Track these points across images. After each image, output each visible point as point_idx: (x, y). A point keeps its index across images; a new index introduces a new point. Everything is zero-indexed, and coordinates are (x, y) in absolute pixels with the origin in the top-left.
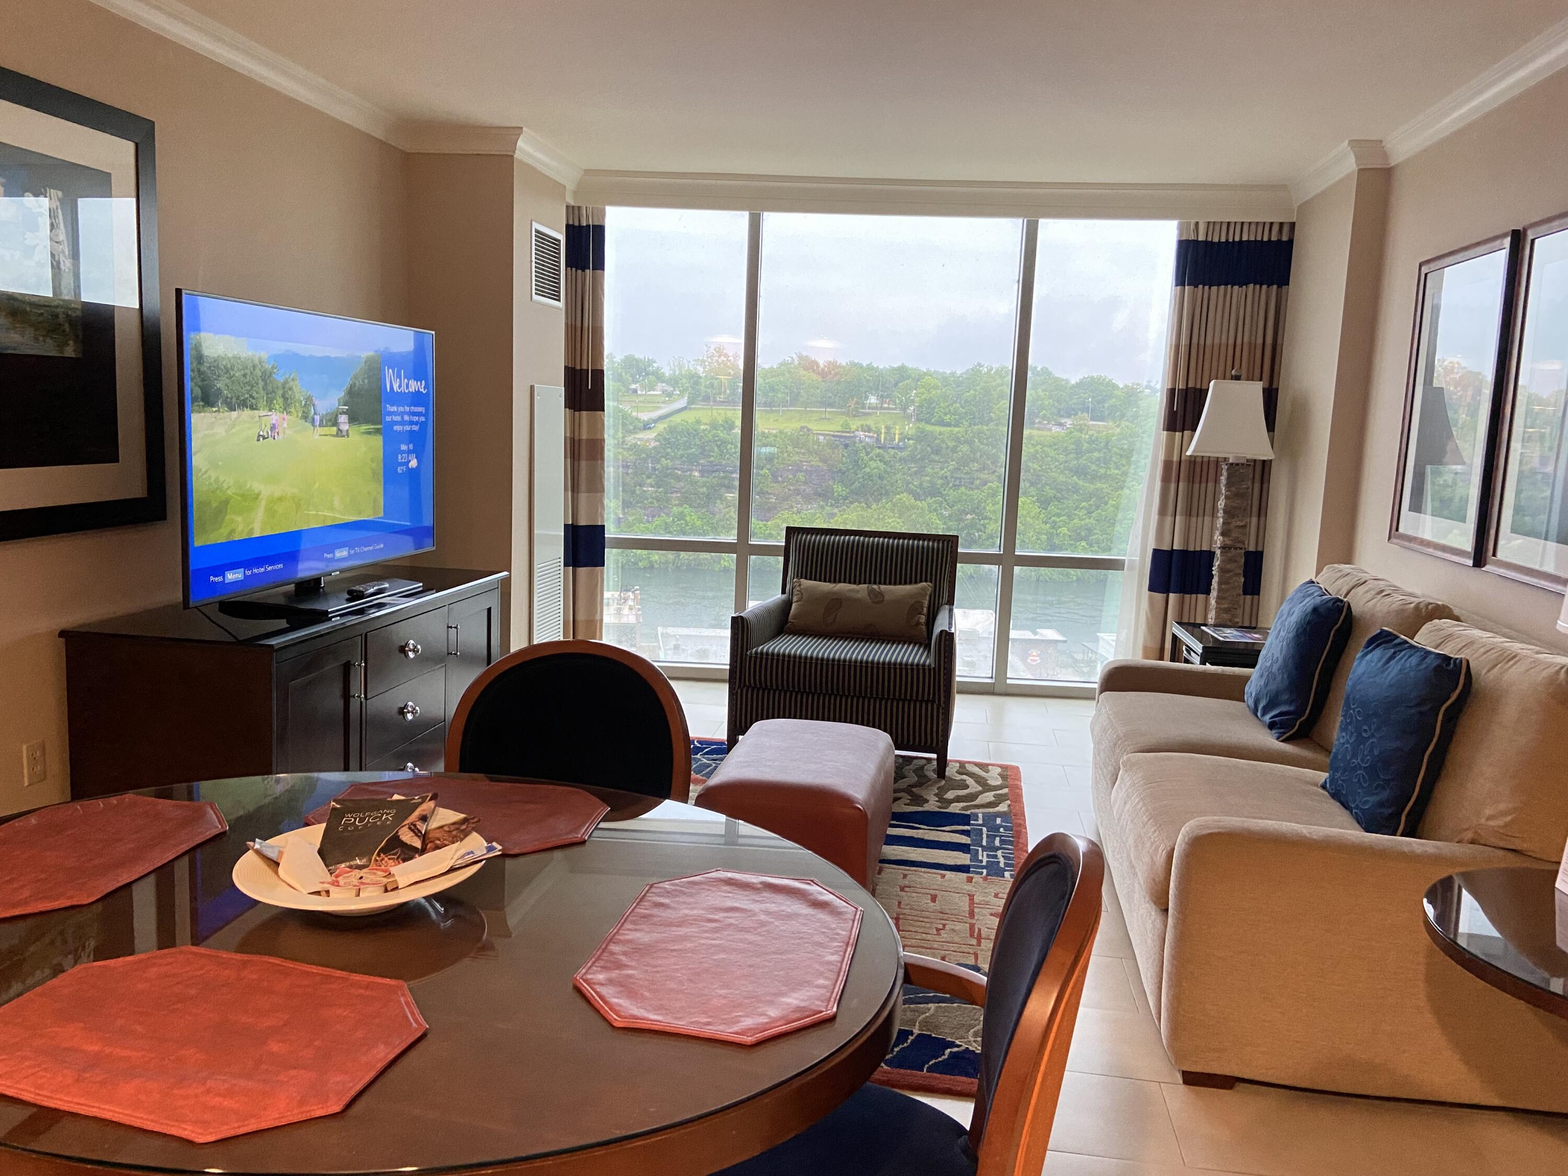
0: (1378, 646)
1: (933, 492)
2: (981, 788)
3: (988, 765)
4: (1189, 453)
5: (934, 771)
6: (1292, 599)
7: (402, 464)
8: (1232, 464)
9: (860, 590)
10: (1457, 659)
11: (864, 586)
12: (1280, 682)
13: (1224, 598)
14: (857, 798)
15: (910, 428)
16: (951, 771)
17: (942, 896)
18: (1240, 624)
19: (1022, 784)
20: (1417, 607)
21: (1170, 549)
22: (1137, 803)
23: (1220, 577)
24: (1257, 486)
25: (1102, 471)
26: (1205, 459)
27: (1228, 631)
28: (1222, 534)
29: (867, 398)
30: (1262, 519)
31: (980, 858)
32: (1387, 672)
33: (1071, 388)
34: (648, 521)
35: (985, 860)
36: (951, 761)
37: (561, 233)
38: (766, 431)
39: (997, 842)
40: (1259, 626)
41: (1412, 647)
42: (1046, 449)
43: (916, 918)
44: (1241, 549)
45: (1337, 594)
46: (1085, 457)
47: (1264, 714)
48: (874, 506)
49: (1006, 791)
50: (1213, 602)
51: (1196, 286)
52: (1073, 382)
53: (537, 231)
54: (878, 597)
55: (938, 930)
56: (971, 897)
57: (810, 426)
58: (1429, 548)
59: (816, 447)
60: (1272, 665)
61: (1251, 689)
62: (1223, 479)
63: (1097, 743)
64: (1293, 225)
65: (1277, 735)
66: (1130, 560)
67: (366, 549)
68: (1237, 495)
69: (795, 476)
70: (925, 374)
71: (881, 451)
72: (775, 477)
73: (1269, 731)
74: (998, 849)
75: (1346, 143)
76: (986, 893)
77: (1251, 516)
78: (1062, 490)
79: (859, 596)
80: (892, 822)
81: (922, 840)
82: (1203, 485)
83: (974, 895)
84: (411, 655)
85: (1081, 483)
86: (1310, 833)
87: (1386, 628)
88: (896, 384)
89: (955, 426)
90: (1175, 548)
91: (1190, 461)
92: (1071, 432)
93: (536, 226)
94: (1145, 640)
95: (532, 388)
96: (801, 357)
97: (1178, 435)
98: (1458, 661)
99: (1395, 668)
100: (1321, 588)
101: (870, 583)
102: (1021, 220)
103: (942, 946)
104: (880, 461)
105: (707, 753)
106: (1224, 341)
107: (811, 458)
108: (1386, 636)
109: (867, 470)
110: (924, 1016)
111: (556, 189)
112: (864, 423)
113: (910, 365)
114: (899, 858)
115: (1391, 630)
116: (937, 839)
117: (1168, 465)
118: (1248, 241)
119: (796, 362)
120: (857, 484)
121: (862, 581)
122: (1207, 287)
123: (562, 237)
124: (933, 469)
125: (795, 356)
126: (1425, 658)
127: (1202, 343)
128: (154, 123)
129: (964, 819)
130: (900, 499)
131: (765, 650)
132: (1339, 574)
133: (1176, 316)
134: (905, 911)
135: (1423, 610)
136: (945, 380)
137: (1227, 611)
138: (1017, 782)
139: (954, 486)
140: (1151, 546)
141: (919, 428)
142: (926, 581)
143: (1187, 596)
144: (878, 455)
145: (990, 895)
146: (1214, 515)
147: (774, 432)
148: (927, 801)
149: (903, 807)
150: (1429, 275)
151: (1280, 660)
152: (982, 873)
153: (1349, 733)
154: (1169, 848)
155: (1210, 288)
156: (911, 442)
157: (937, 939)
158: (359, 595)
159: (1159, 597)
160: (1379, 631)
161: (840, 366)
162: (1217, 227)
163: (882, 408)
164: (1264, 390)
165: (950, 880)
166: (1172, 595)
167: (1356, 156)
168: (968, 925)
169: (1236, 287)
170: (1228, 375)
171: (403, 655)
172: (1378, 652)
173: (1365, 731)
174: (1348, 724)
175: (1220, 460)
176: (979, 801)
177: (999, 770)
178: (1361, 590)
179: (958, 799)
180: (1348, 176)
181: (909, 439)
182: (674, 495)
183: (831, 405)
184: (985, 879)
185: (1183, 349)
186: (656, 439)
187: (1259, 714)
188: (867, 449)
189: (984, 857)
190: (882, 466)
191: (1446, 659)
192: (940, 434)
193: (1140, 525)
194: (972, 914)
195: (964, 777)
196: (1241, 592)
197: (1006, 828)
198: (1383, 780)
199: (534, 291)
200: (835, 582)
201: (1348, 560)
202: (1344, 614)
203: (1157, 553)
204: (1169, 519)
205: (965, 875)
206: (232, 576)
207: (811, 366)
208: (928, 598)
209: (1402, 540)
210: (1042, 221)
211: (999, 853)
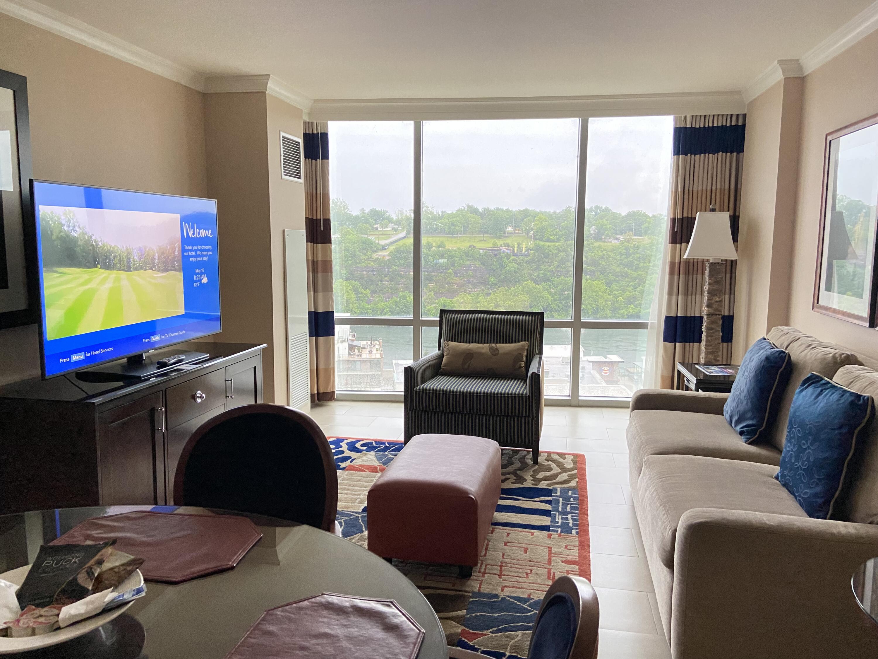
0: (809, 385)
1: (546, 279)
2: (560, 470)
3: (565, 454)
4: (685, 257)
5: (531, 459)
6: (752, 350)
7: (197, 281)
8: (712, 263)
9: (484, 348)
10: (865, 396)
11: (487, 345)
12: (745, 405)
13: (710, 346)
14: (471, 490)
15: (531, 244)
16: (541, 459)
17: (531, 549)
18: (720, 363)
19: (586, 467)
20: (834, 357)
21: (675, 316)
22: (653, 492)
23: (707, 333)
24: (728, 276)
25: (642, 264)
26: (695, 261)
27: (712, 368)
28: (708, 306)
29: (506, 227)
30: (732, 296)
31: (557, 520)
32: (817, 404)
33: (623, 218)
34: (386, 301)
35: (560, 521)
36: (542, 452)
37: (300, 138)
38: (451, 248)
39: (568, 509)
40: (732, 364)
41: (833, 387)
42: (609, 253)
43: (513, 565)
44: (719, 315)
45: (781, 346)
46: (631, 257)
47: (736, 426)
48: (512, 289)
49: (575, 472)
50: (703, 348)
51: (686, 155)
52: (623, 214)
53: (283, 137)
54: (495, 352)
55: (527, 574)
56: (550, 549)
57: (475, 245)
58: (839, 314)
59: (478, 256)
60: (740, 394)
61: (728, 408)
62: (707, 273)
63: (630, 445)
64: (745, 115)
65: (744, 440)
66: (651, 323)
67: (173, 335)
68: (717, 282)
69: (467, 273)
70: (539, 213)
71: (515, 257)
72: (456, 273)
73: (740, 436)
74: (568, 513)
75: (776, 62)
76: (559, 546)
77: (725, 294)
78: (619, 276)
79: (483, 351)
80: (502, 495)
81: (521, 508)
82: (695, 276)
83: (551, 548)
84: (199, 400)
85: (629, 271)
86: (769, 520)
87: (815, 373)
88: (522, 220)
89: (557, 242)
90: (679, 315)
91: (686, 262)
92: (623, 243)
93: (282, 134)
94: (662, 371)
95: (284, 231)
96: (468, 206)
97: (678, 246)
98: (866, 398)
99: (823, 402)
100: (770, 343)
101: (491, 343)
102: (577, 119)
103: (529, 586)
104: (515, 263)
105: (392, 451)
106: (704, 188)
107: (476, 263)
108: (815, 378)
109: (508, 268)
110: (513, 641)
111: (294, 111)
112: (505, 242)
113: (530, 208)
114: (505, 521)
115: (818, 374)
116: (530, 507)
117: (672, 265)
118: (718, 127)
119: (466, 209)
120: (502, 277)
121: (486, 342)
122: (693, 156)
123: (301, 141)
124: (545, 266)
125: (465, 206)
126: (843, 396)
127: (691, 189)
128: (26, 78)
129: (548, 492)
130: (527, 284)
131: (425, 388)
132: (782, 333)
133: (674, 175)
134: (506, 560)
135: (838, 359)
136: (550, 216)
137: (712, 353)
138: (583, 466)
139: (558, 275)
140: (664, 314)
141: (536, 243)
142: (525, 341)
143: (687, 344)
144: (513, 260)
145: (563, 547)
146: (702, 294)
147: (455, 248)
148: (525, 480)
149: (509, 485)
150: (832, 142)
151: (746, 391)
152: (557, 531)
153: (792, 444)
154: (673, 529)
155: (695, 156)
156: (532, 252)
157: (526, 581)
158: (165, 365)
159: (670, 345)
160: (809, 375)
161: (491, 211)
162: (698, 119)
163: (515, 233)
164: (730, 216)
165: (537, 537)
166: (677, 344)
167: (782, 70)
168: (547, 570)
169: (711, 155)
170: (708, 209)
171: (193, 401)
172: (810, 389)
173: (804, 444)
174: (791, 438)
175: (705, 261)
176: (559, 479)
177: (572, 457)
178: (795, 345)
179: (545, 479)
180: (779, 82)
181: (531, 250)
182: (400, 286)
183: (486, 233)
184: (560, 535)
185: (680, 194)
186: (389, 255)
187: (733, 425)
188: (508, 256)
189: (559, 519)
190: (516, 266)
191: (858, 396)
192: (548, 246)
193: (657, 301)
194: (550, 561)
195: (550, 463)
196: (720, 341)
197: (575, 498)
198: (818, 479)
199: (283, 173)
200: (469, 343)
201: (787, 323)
202: (786, 360)
203: (667, 318)
204: (674, 298)
205: (547, 533)
206: (75, 358)
207: (475, 211)
208: (526, 351)
209: (822, 309)
210: (590, 119)
211: (569, 516)
